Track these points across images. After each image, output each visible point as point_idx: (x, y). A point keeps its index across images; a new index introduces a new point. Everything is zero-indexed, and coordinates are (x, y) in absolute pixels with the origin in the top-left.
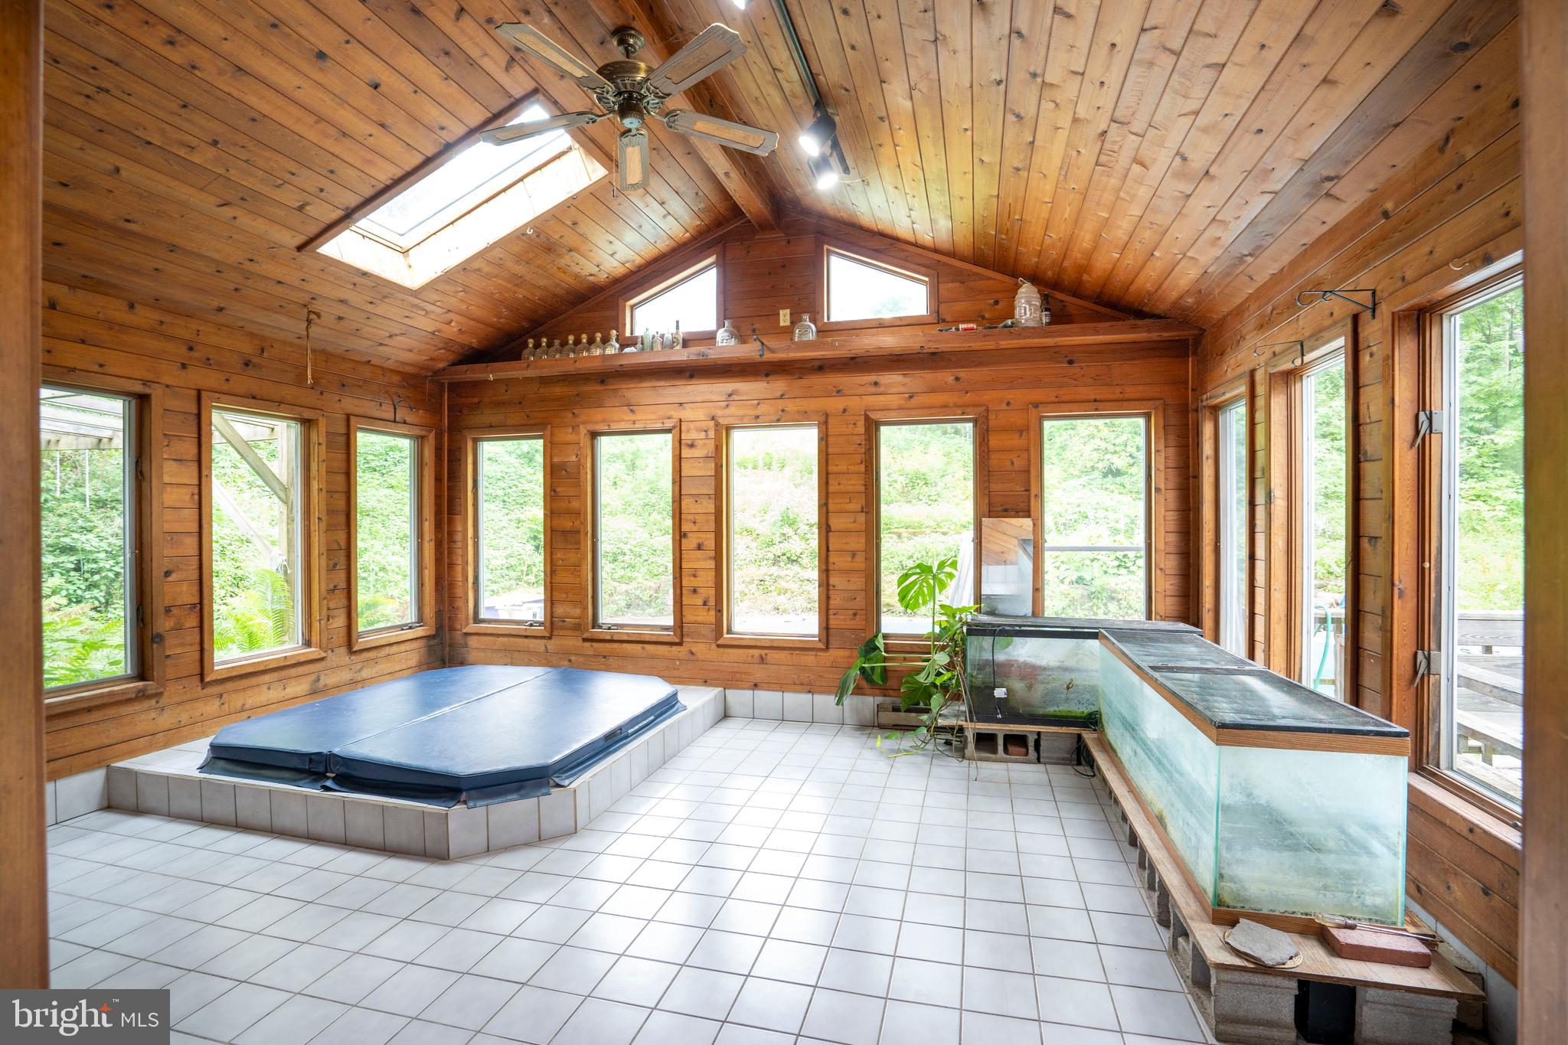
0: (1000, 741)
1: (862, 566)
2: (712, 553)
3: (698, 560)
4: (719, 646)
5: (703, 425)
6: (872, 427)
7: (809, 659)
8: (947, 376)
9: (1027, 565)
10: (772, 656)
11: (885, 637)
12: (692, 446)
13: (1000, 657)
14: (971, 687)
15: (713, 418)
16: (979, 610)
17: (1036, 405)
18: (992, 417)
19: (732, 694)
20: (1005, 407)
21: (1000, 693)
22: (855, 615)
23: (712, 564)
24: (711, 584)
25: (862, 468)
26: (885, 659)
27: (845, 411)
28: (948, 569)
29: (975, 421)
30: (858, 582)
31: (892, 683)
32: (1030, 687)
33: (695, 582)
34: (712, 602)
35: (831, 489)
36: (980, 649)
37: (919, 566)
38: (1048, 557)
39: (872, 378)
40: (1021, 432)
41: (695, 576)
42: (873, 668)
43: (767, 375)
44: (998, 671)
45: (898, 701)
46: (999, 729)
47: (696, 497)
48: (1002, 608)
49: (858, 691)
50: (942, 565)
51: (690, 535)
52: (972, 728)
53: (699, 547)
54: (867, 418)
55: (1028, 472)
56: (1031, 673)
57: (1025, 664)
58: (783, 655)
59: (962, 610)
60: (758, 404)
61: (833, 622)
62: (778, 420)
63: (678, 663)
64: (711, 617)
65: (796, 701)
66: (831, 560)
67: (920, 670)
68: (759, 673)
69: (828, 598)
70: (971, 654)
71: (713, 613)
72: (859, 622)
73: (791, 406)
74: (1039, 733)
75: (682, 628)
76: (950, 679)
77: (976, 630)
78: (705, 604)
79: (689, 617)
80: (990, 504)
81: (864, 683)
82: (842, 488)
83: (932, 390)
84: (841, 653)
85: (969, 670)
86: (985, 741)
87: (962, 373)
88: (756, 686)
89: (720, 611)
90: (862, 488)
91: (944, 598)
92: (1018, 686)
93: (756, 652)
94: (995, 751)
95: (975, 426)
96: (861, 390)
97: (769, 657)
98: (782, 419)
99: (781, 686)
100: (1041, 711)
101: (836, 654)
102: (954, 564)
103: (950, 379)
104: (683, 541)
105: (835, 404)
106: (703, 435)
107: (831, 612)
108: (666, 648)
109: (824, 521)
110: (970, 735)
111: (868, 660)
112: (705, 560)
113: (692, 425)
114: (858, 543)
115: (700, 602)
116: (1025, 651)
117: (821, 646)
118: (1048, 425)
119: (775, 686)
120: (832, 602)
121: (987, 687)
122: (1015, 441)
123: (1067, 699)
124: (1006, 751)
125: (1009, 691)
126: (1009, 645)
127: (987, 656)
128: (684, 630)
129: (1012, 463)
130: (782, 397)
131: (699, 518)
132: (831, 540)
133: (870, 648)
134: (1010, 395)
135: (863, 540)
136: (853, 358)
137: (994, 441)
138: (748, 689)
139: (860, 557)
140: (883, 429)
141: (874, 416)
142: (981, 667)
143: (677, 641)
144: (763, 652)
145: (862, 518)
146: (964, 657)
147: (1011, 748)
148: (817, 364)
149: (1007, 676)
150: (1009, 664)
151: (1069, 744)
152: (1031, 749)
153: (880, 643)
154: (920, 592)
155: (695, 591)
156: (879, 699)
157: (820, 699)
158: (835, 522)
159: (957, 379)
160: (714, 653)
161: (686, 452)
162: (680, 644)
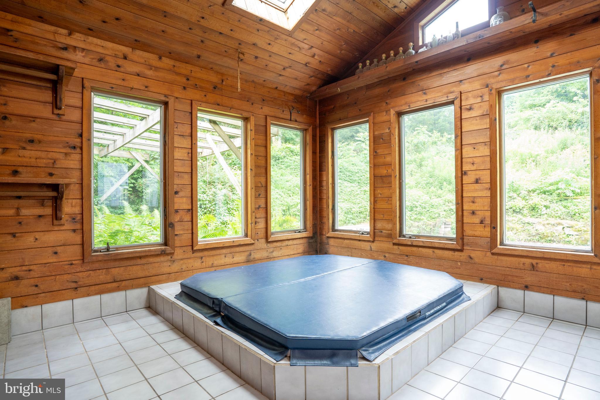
2: (488, 186)
3: (476, 190)
4: (493, 254)
5: (479, 93)
10: (542, 264)
12: (470, 109)
15: (487, 86)
19: (504, 291)
23: (488, 193)
24: (487, 208)
33: (474, 207)
34: (488, 221)
41: (473, 202)
47: (474, 146)
51: (469, 173)
53: (477, 181)
58: (553, 265)
60: (528, 66)
62: (549, 75)
63: (459, 264)
64: (487, 232)
68: (529, 278)
71: (488, 229)
75: (463, 239)
78: (482, 222)
79: (468, 231)
88: (526, 288)
89: (495, 228)
93: (528, 261)
97: (540, 265)
99: (553, 291)
104: (464, 177)
106: (479, 100)
108: (451, 253)
112: (481, 190)
113: (470, 95)
115: (477, 221)
119: (545, 289)
128: (465, 241)
130: (552, 56)
131: (476, 160)
138: (519, 288)
143: (459, 248)
144: (534, 262)
155: (473, 213)
160: (489, 259)
161: (465, 115)
162: (461, 250)
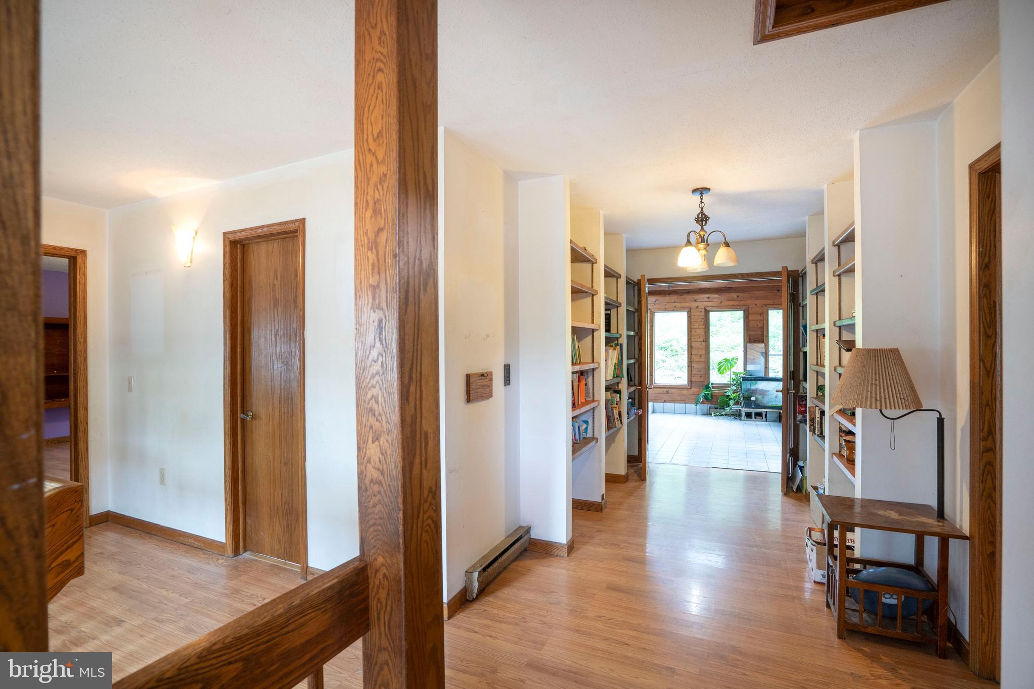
0: (753, 415)
1: (704, 360)
6: (707, 313)
7: (685, 392)
8: (734, 295)
9: (763, 360)
11: (712, 384)
13: (753, 387)
14: (743, 397)
16: (745, 374)
17: (766, 305)
18: (750, 309)
20: (755, 306)
21: (753, 399)
22: (701, 376)
25: (704, 327)
26: (712, 391)
27: (697, 307)
28: (734, 361)
29: (744, 311)
30: (702, 365)
31: (714, 400)
32: (763, 397)
35: (692, 334)
36: (747, 385)
37: (725, 359)
38: (770, 357)
39: (707, 296)
40: (760, 315)
42: (708, 394)
43: (669, 295)
44: (752, 392)
45: (716, 406)
46: (753, 411)
48: (753, 375)
49: (703, 403)
50: (733, 359)
52: (744, 410)
54: (705, 309)
55: (763, 328)
56: (763, 393)
57: (762, 389)
59: (740, 373)
61: (693, 379)
65: (680, 406)
66: (692, 357)
67: (725, 393)
69: (691, 371)
70: (743, 387)
72: (702, 379)
73: (678, 305)
74: (766, 412)
76: (736, 396)
77: (744, 379)
80: (749, 339)
81: (705, 400)
82: (696, 333)
83: (729, 300)
84: (696, 389)
85: (743, 392)
86: (749, 415)
87: (739, 294)
90: (704, 334)
91: (734, 370)
92: (759, 397)
94: (752, 418)
95: (744, 312)
96: (703, 300)
98: (675, 309)
100: (767, 405)
101: (694, 390)
102: (737, 359)
103: (736, 296)
105: (694, 305)
107: (692, 376)
109: (690, 344)
110: (743, 413)
111: (706, 391)
114: (702, 352)
116: (761, 385)
117: (689, 387)
118: (770, 312)
120: (693, 372)
121: (749, 397)
122: (759, 317)
123: (775, 401)
124: (755, 418)
125: (756, 398)
126: (756, 384)
127: (749, 387)
129: (757, 325)
132: (692, 351)
133: (707, 387)
134: (757, 302)
135: (704, 351)
136: (700, 289)
137: (751, 317)
139: (703, 357)
140: (710, 313)
141: (708, 309)
142: (747, 391)
145: (703, 343)
146: (741, 388)
147: (757, 417)
148: (687, 291)
149: (756, 393)
150: (756, 390)
151: (776, 415)
152: (764, 417)
153: (710, 386)
154: (725, 369)
156: (709, 405)
157: (688, 406)
158: (694, 345)
159: (738, 296)
